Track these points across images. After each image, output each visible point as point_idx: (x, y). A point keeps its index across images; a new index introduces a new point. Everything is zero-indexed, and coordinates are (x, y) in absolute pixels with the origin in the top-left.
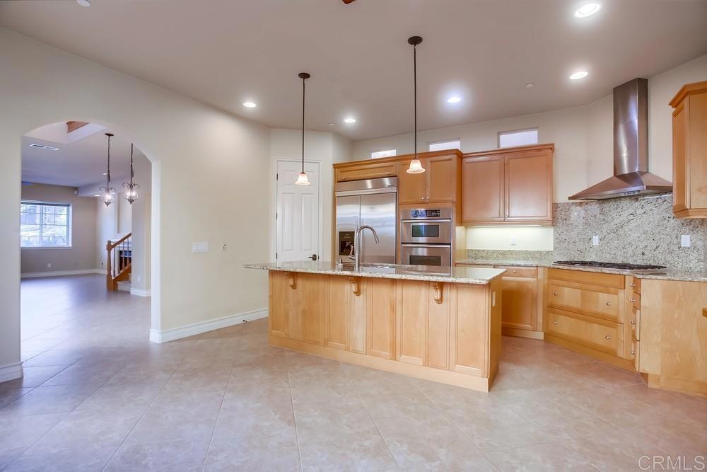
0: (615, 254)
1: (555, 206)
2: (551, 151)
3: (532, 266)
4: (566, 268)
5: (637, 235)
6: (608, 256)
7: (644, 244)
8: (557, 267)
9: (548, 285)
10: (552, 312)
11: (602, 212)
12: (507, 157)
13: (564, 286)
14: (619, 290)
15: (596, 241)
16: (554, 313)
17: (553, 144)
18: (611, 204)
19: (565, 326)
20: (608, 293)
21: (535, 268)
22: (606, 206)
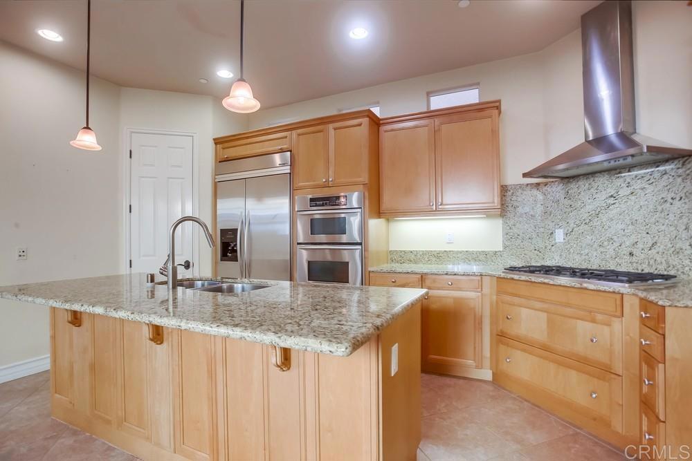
0: (587, 254)
1: (504, 189)
2: (497, 111)
3: (474, 275)
4: (523, 278)
5: (620, 226)
6: (577, 257)
7: (633, 239)
8: (510, 276)
9: (497, 302)
10: (504, 344)
11: (567, 195)
12: (437, 121)
13: (520, 306)
14: (614, 319)
15: (559, 236)
16: (508, 345)
17: (499, 101)
18: (581, 183)
19: (522, 366)
20: (593, 321)
21: (479, 278)
22: (573, 186)
